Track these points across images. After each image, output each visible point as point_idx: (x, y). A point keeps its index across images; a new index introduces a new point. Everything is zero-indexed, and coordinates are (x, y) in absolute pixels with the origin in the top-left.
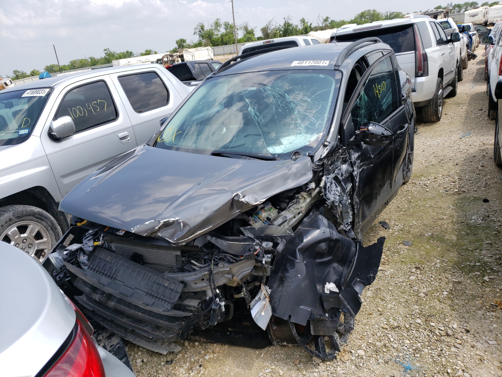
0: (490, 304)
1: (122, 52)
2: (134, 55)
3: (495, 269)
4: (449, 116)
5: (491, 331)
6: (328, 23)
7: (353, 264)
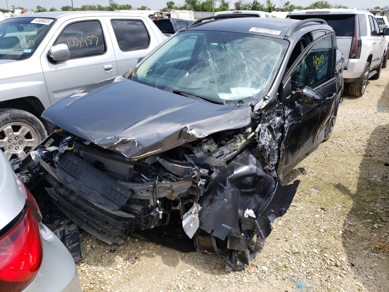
0: (374, 247)
1: (123, 4)
2: (132, 8)
3: (384, 219)
4: (370, 94)
5: (371, 268)
6: (288, 7)
7: (271, 197)
